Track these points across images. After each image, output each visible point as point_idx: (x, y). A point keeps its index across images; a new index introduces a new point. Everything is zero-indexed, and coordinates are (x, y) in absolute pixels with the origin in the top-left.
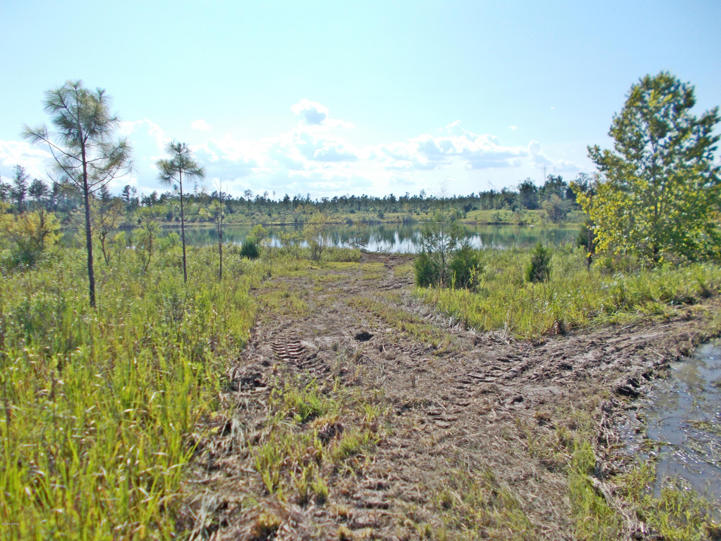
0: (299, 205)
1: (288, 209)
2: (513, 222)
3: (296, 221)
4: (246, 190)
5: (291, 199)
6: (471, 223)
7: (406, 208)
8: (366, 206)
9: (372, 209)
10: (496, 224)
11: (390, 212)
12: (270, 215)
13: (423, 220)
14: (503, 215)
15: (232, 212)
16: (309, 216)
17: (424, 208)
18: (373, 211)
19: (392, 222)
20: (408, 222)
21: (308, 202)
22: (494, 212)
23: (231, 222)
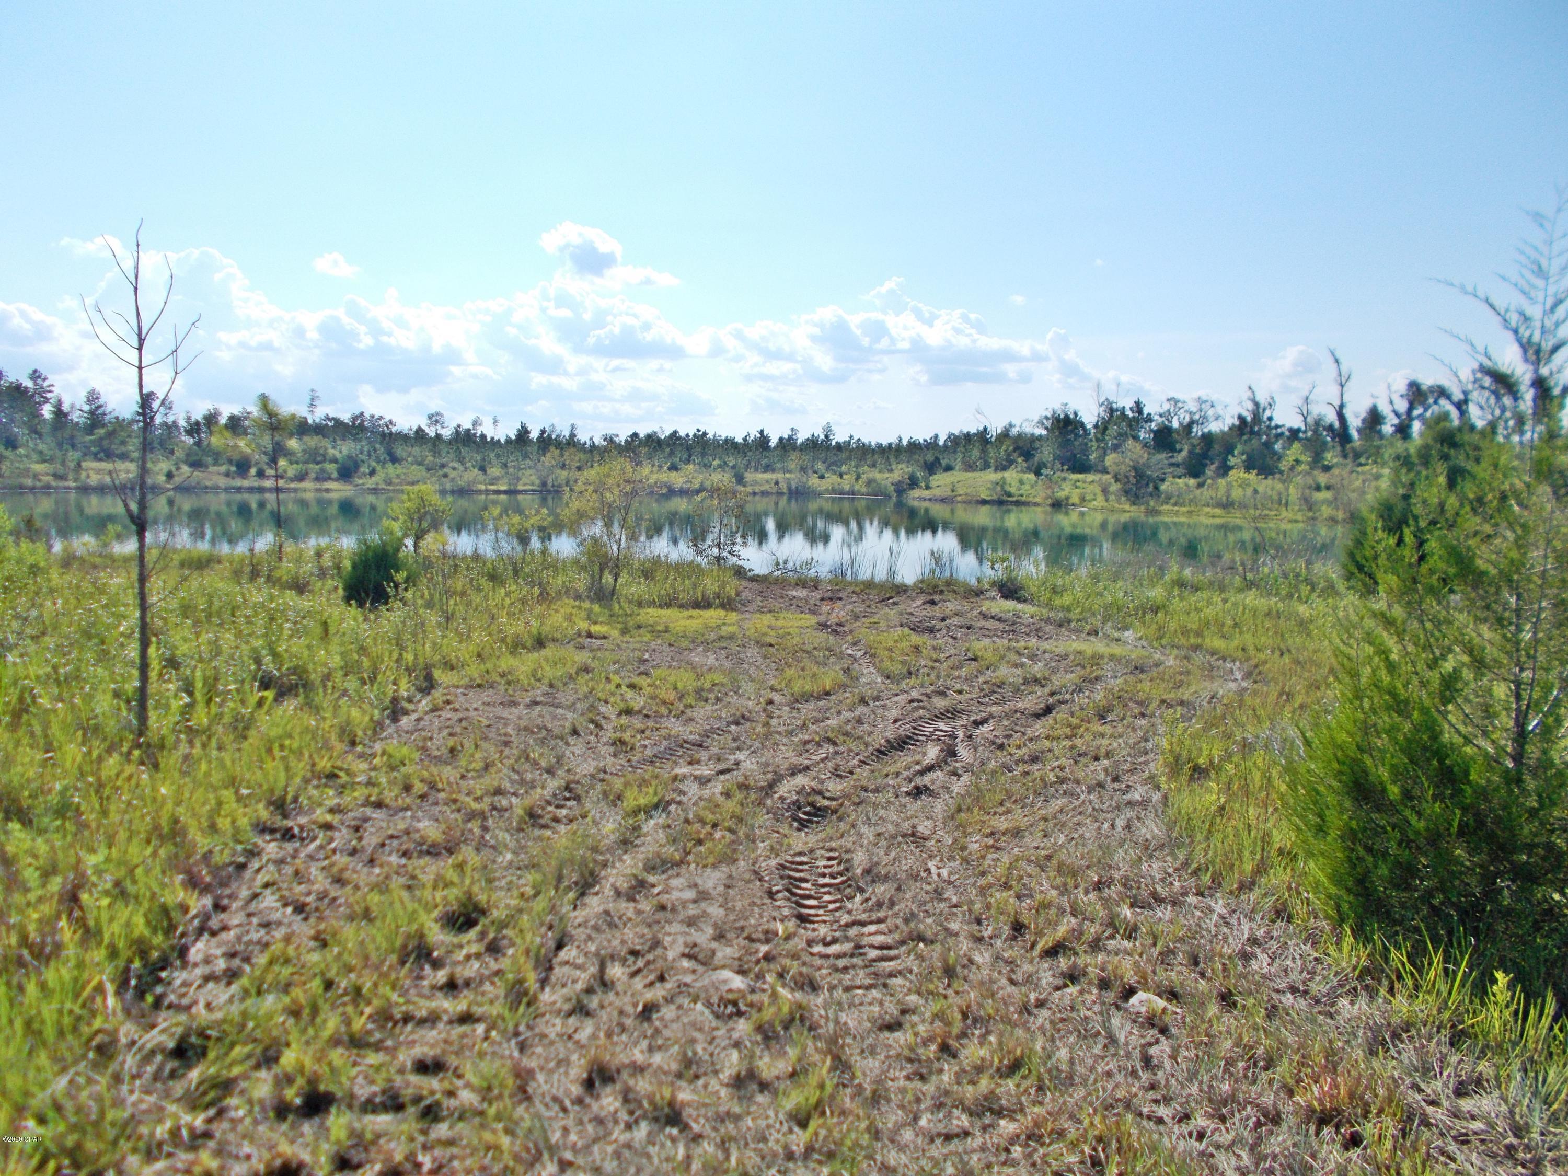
0: (552, 449)
1: (526, 456)
2: (1038, 500)
3: (544, 484)
4: (433, 412)
5: (534, 435)
6: (943, 500)
7: (794, 460)
8: (703, 455)
9: (716, 462)
10: (1000, 503)
11: (756, 470)
12: (483, 469)
13: (834, 491)
14: (1015, 484)
15: (394, 460)
16: (574, 474)
17: (834, 463)
18: (720, 466)
19: (764, 494)
20: (798, 494)
21: (572, 442)
22: (991, 476)
23: (390, 484)
